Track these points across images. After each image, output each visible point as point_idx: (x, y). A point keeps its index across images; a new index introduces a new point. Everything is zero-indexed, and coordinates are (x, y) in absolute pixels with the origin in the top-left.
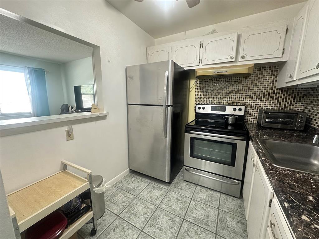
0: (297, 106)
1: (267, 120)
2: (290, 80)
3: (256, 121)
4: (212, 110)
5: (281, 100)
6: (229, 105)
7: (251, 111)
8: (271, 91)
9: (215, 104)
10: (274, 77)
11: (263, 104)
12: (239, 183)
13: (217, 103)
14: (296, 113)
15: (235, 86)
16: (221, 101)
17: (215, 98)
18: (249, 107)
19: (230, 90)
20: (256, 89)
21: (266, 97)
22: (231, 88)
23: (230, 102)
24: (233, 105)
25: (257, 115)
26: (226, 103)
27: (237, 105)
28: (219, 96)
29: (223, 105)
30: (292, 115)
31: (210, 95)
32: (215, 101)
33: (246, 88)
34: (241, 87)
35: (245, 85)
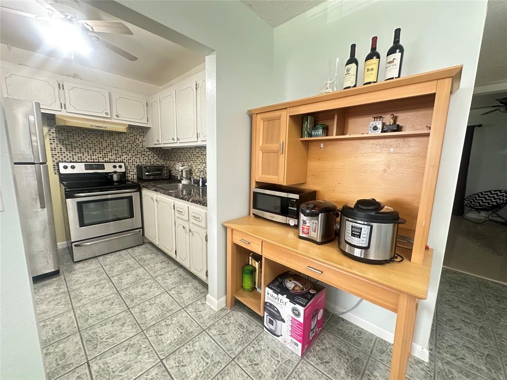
0: (161, 162)
1: (147, 174)
2: (157, 143)
3: (135, 177)
4: (86, 169)
5: (150, 157)
6: (105, 162)
7: (129, 168)
8: (142, 150)
9: (87, 162)
10: (142, 137)
11: (138, 160)
12: (140, 231)
13: (90, 161)
14: (163, 167)
15: (108, 141)
16: (94, 157)
17: (86, 154)
18: (127, 164)
19: (104, 146)
20: (130, 146)
21: (139, 155)
22: (105, 144)
23: (106, 159)
24: (110, 162)
25: (135, 170)
26: (102, 161)
27: (114, 162)
28: (91, 153)
29: (99, 162)
30: (160, 169)
31: (77, 150)
32: (87, 158)
33: (121, 145)
34: (115, 144)
35: (119, 141)
